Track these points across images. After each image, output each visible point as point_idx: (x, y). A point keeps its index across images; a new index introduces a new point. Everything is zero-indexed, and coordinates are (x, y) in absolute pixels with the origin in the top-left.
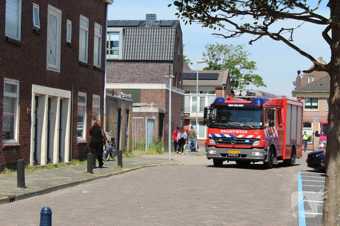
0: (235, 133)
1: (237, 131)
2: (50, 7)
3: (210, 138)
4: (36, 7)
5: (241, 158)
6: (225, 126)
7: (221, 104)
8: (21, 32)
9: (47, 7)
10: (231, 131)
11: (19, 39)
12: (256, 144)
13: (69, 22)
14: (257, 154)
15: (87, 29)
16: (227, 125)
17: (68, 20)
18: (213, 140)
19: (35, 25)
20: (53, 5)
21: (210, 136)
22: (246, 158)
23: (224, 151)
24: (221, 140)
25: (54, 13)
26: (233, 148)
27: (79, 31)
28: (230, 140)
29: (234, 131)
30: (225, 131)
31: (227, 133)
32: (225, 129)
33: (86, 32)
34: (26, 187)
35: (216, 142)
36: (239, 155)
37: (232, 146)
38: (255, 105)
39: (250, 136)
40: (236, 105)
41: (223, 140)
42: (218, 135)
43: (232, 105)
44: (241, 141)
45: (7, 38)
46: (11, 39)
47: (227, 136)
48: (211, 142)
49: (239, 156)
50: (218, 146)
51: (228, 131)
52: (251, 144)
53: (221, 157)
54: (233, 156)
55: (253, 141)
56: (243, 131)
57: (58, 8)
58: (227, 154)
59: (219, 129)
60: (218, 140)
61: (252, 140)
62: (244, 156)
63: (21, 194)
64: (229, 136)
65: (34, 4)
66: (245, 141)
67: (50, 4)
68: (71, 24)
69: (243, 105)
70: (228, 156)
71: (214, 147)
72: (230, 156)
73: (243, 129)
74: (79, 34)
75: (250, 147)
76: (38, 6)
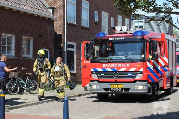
0: (117, 67)
1: (119, 65)
2: (103, 12)
3: (92, 73)
4: (96, 12)
5: (124, 92)
6: (106, 60)
7: (102, 38)
8: (89, 24)
9: (101, 12)
10: (113, 65)
11: (88, 27)
12: (139, 77)
13: (112, 18)
14: (141, 87)
15: (122, 21)
16: (109, 59)
17: (112, 17)
18: (95, 75)
19: (95, 20)
20: (105, 11)
21: (92, 70)
22: (130, 92)
23: (106, 85)
24: (103, 75)
25: (105, 15)
26: (116, 82)
27: (117, 22)
28: (112, 74)
29: (116, 65)
30: (106, 65)
31: (109, 67)
32: (107, 63)
33: (121, 22)
34: (88, 91)
35: (98, 77)
36: (122, 89)
37: (114, 80)
38: (136, 37)
39: (133, 70)
40: (117, 39)
41: (105, 74)
42: (100, 70)
43: (113, 39)
44: (123, 75)
45: (82, 26)
46: (84, 27)
47: (109, 70)
48: (93, 77)
49: (122, 91)
50: (100, 80)
51: (109, 65)
52: (134, 77)
53: (104, 91)
54: (116, 91)
55: (136, 75)
56: (125, 64)
57: (107, 12)
58: (110, 89)
59: (101, 63)
60: (100, 74)
61: (135, 73)
62: (127, 90)
63: (84, 93)
64: (111, 70)
65: (95, 11)
66: (127, 74)
67: (103, 11)
68: (113, 19)
69: (124, 38)
70: (111, 91)
71: (96, 82)
72: (113, 91)
73: (124, 62)
74: (117, 23)
75: (133, 80)
76: (97, 12)
